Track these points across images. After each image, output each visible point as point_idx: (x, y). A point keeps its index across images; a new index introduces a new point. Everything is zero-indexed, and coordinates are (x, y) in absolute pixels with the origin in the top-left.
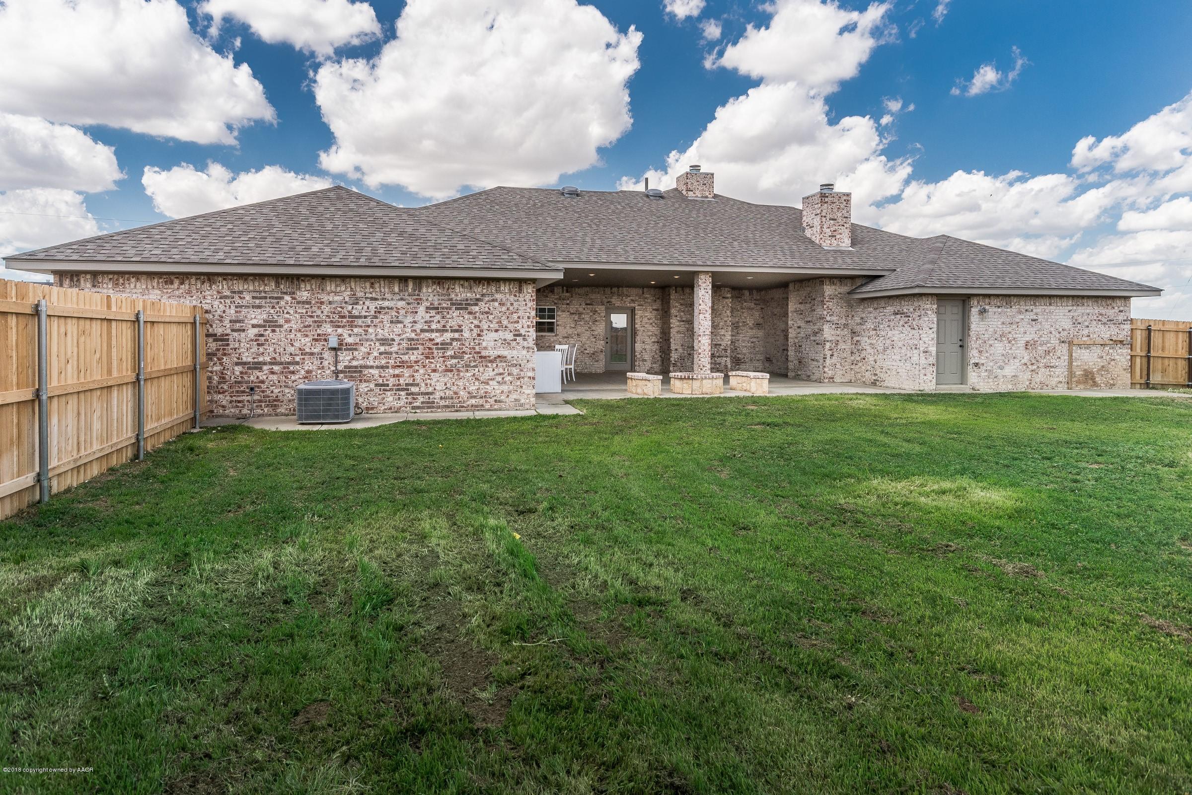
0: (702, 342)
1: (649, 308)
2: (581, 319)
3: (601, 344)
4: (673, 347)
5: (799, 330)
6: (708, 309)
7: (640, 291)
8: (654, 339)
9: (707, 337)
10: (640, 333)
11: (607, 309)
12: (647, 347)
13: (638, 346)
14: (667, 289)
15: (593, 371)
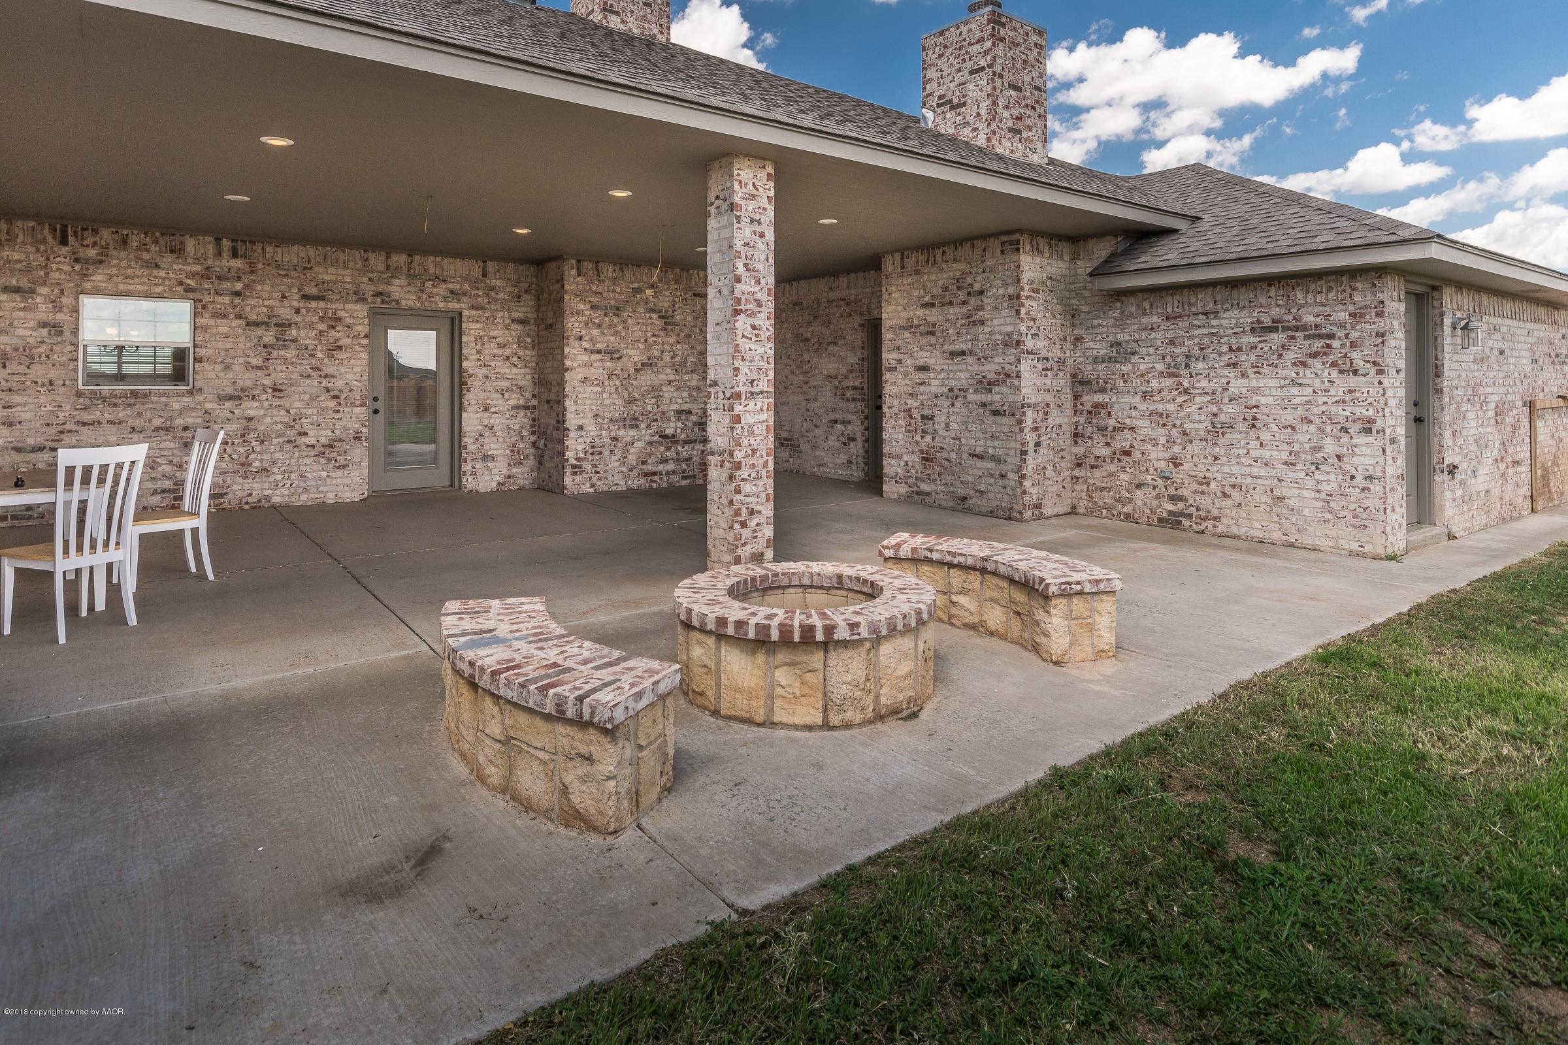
0: (747, 419)
1: (503, 317)
2: (283, 341)
3: (355, 418)
4: (572, 421)
5: (922, 376)
6: (763, 296)
7: (476, 268)
8: (515, 399)
9: (761, 402)
10: (475, 383)
11: (374, 314)
12: (496, 420)
13: (471, 421)
14: (553, 265)
15: (330, 498)
